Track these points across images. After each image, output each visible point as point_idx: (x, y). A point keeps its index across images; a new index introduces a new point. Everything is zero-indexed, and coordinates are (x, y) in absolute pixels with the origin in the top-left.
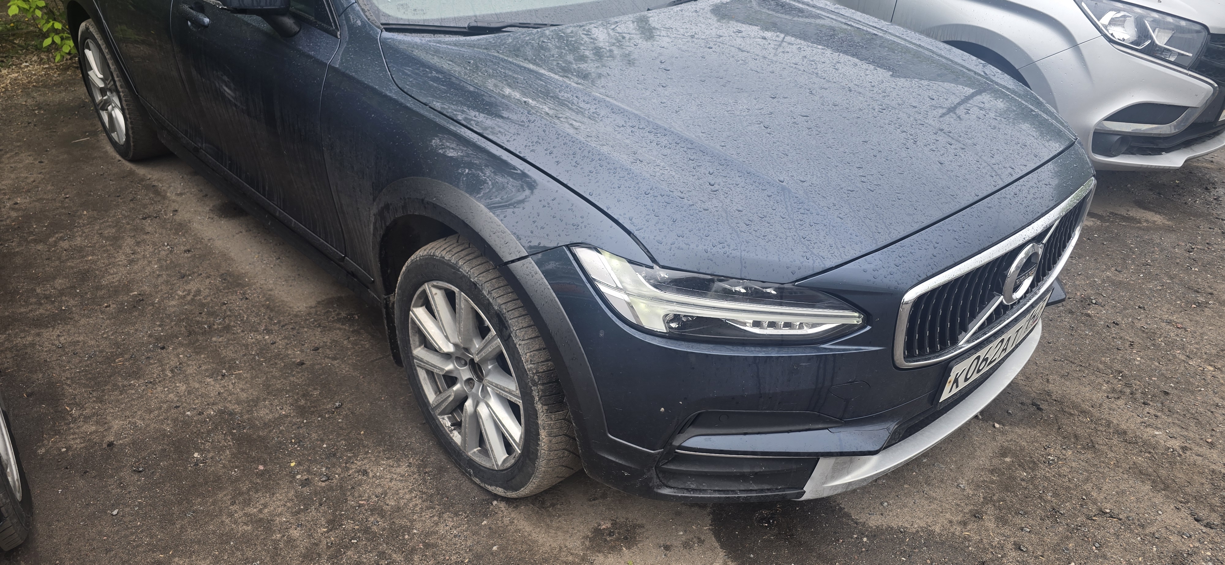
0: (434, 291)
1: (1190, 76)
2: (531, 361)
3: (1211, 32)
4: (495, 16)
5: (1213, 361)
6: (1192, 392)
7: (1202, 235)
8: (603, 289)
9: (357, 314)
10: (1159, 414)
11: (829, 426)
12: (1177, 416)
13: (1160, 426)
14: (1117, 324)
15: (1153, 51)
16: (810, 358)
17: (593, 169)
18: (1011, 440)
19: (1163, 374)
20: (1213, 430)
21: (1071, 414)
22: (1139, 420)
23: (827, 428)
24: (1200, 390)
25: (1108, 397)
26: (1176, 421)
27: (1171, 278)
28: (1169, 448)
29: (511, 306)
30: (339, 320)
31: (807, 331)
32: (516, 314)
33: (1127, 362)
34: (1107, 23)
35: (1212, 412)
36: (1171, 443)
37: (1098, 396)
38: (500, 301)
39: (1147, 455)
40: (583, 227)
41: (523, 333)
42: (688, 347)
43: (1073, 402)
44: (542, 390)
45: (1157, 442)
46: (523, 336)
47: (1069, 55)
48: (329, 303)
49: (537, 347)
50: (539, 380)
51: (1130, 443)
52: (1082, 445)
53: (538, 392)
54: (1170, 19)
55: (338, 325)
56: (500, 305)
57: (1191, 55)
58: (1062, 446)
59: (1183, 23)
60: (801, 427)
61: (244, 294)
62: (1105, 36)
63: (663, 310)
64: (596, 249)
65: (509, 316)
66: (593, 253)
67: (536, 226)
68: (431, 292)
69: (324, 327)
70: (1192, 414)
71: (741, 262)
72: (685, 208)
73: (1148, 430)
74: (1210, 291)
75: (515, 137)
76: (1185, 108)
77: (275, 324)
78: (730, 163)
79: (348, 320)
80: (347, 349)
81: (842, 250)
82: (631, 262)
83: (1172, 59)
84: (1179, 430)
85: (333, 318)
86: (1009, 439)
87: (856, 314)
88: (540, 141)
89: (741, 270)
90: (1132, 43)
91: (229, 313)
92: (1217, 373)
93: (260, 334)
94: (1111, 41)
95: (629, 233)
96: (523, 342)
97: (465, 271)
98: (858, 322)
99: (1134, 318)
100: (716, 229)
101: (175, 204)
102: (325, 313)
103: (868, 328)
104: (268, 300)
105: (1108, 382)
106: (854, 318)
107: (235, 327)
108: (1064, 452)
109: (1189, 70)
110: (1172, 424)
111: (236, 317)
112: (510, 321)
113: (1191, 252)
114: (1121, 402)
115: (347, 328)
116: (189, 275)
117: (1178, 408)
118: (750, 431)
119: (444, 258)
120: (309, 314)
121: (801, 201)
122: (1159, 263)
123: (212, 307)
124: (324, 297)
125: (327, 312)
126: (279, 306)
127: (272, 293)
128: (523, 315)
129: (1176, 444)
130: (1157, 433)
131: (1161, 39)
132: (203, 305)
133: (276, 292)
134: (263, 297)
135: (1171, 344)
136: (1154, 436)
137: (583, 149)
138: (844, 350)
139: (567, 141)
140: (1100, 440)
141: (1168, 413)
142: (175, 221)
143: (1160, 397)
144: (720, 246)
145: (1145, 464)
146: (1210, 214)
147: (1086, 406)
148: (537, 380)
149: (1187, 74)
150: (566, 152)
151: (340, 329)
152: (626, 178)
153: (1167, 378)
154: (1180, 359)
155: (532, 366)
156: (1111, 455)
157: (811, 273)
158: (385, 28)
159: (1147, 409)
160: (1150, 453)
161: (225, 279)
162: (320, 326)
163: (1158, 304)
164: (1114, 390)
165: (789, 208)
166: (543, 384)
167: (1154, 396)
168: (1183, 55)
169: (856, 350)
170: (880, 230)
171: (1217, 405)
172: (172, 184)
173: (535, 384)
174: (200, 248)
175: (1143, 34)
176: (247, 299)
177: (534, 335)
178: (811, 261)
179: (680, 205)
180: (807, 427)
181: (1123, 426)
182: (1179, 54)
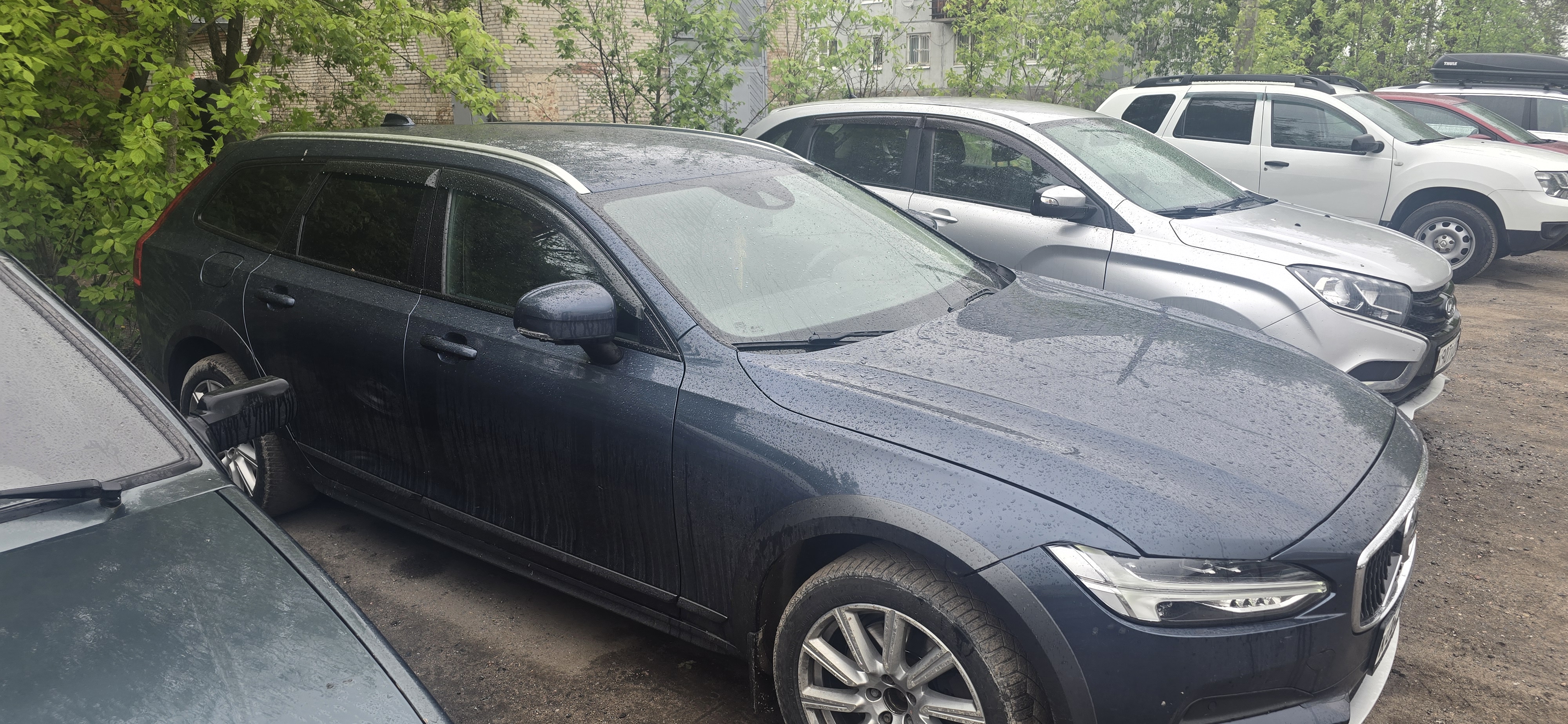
0: (848, 615)
1: (1404, 332)
2: (1001, 674)
3: (1413, 291)
4: (825, 327)
5: (1524, 608)
6: (1524, 640)
7: (1447, 485)
8: (1088, 585)
9: (645, 670)
10: (1507, 665)
11: (1301, 701)
12: (1524, 665)
13: (1514, 677)
14: (1422, 583)
15: (1367, 312)
16: (1291, 631)
17: (1041, 469)
18: (1394, 710)
19: (1489, 626)
20: (1561, 674)
21: (1432, 677)
22: (1494, 674)
23: (1299, 705)
24: (1530, 638)
25: (1454, 655)
26: (1525, 670)
27: (1445, 532)
28: (1534, 697)
29: (968, 617)
30: (628, 679)
31: (1279, 604)
32: (975, 625)
33: (1452, 619)
34: (1322, 288)
35: (1551, 657)
36: (1533, 691)
37: (1446, 656)
38: (955, 614)
39: (1519, 706)
40: (1056, 526)
41: (987, 644)
42: (1186, 633)
43: (1427, 665)
44: (1015, 705)
45: (1521, 692)
46: (988, 648)
47: (1293, 320)
48: (605, 661)
49: (1003, 658)
50: (1011, 693)
51: (1498, 697)
52: (1458, 705)
53: (1011, 708)
54: (1375, 281)
55: (631, 685)
56: (956, 619)
57: (1401, 313)
58: (1442, 709)
59: (1387, 284)
60: (1278, 706)
61: (497, 664)
62: (1324, 301)
63: (1154, 600)
64: (1072, 545)
65: (967, 628)
66: (1071, 551)
67: (1002, 530)
68: (843, 618)
69: (617, 690)
70: (1536, 661)
71: (1220, 543)
72: (1150, 497)
73: (1506, 682)
74: (1485, 540)
75: (943, 446)
76: (1406, 363)
77: (556, 694)
78: (1159, 452)
79: (637, 678)
80: (659, 711)
81: (1296, 522)
82: (1112, 553)
83: (1385, 318)
84: (1532, 678)
85: (620, 677)
86: (1391, 709)
87: (1321, 583)
88: (972, 446)
89: (1222, 551)
90: (1348, 305)
91: (493, 689)
92: (1534, 619)
93: (547, 708)
94: (1329, 305)
95: (1106, 526)
96: (989, 655)
97: (905, 587)
98: (1323, 590)
99: (1433, 575)
100: (1186, 515)
101: (341, 569)
102: (607, 674)
103: (1333, 595)
104: (530, 667)
105: (1447, 641)
106: (1319, 587)
107: (510, 704)
108: (1447, 714)
109: (1401, 327)
110: (1523, 674)
111: (505, 692)
112: (971, 634)
113: (1447, 504)
114: (1468, 659)
115: (643, 687)
116: (416, 651)
117: (1520, 657)
118: (1235, 716)
119: (871, 576)
120: (590, 677)
121: (1240, 481)
122: (1425, 518)
123: (468, 685)
124: (595, 656)
125: (609, 671)
126: (548, 673)
127: (530, 659)
128: (982, 626)
129: (1538, 692)
130: (1515, 684)
131: (1370, 299)
132: (456, 684)
133: (535, 658)
134: (523, 664)
135: (1479, 595)
136: (1515, 687)
137: (1022, 450)
138: (1317, 619)
139: (1002, 444)
140: (1471, 698)
141: (1514, 663)
142: (354, 590)
143: (1499, 649)
144: (1197, 530)
145: (1522, 715)
146: (1442, 465)
147: (1441, 667)
148: (1009, 694)
149: (1401, 331)
150: (1006, 455)
151: (637, 690)
152: (1080, 474)
153: (1495, 630)
154: (1496, 610)
155: (1002, 679)
156: (1489, 711)
157: (1282, 546)
158: (738, 348)
159: (1495, 663)
160: (1520, 704)
161: (462, 650)
162: (610, 689)
163: (1447, 558)
164: (1456, 648)
165: (1233, 489)
166: (1015, 698)
167: (1493, 648)
168: (1394, 313)
169: (1326, 618)
170: (1318, 502)
171: (1552, 650)
172: (323, 546)
173: (1007, 699)
174: (407, 618)
175: (1356, 298)
176: (504, 669)
177: (997, 646)
178: (1277, 535)
179: (1144, 495)
180: (1283, 705)
181: (1484, 682)
182: (1390, 313)
